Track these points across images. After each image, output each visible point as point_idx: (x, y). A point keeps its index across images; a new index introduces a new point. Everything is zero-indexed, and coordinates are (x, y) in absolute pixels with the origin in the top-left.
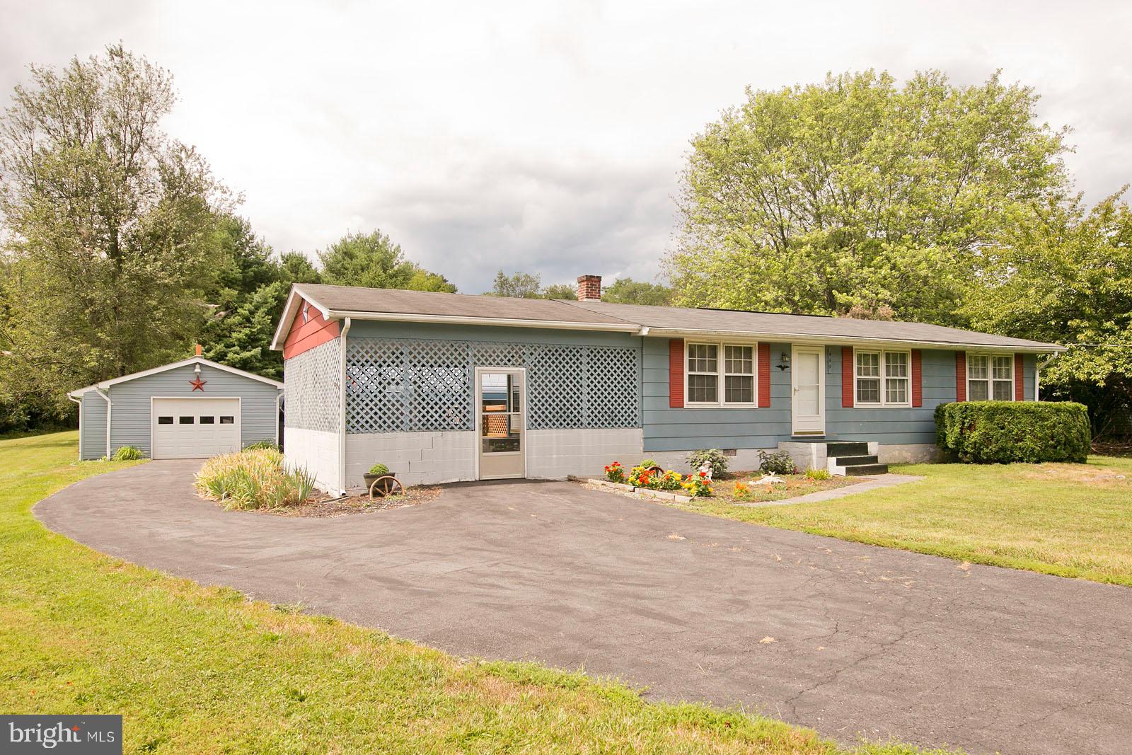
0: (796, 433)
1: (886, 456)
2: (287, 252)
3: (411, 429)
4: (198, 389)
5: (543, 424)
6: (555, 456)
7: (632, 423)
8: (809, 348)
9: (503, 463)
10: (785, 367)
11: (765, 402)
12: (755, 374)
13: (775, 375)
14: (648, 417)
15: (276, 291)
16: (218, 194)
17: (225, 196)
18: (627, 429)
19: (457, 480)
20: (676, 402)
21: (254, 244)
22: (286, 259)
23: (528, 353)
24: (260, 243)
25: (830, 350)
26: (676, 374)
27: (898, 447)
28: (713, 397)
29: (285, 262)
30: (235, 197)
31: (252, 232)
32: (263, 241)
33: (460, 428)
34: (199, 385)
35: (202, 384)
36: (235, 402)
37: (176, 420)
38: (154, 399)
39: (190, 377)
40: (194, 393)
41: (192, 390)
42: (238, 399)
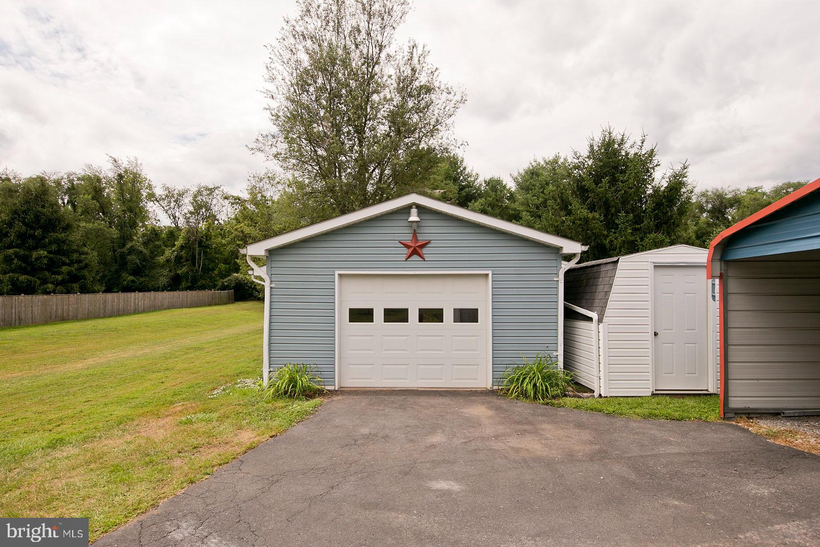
2: (488, 178)
4: (416, 256)
15: (482, 205)
16: (445, 96)
17: (450, 97)
21: (466, 173)
22: (488, 183)
24: (470, 172)
29: (487, 186)
30: (458, 98)
31: (464, 164)
32: (472, 171)
34: (417, 249)
35: (422, 246)
36: (481, 281)
37: (379, 315)
38: (340, 275)
39: (400, 232)
40: (408, 264)
41: (404, 257)
42: (487, 275)
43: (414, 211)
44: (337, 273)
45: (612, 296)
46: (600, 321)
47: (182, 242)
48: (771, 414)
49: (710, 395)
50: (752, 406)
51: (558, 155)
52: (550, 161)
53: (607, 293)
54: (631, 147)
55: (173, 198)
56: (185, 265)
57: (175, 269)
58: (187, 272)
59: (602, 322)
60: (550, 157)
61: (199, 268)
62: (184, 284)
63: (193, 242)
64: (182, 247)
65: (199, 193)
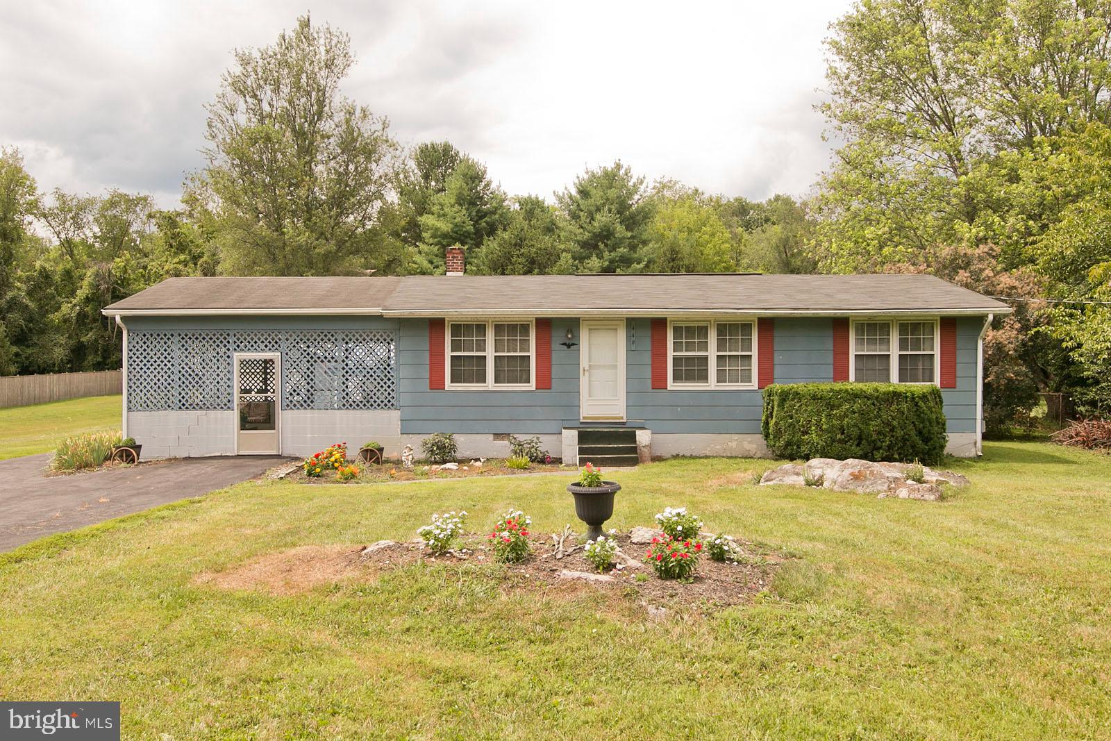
0: (584, 418)
1: (718, 447)
3: (180, 408)
5: (298, 406)
6: (309, 435)
7: (389, 405)
8: (603, 323)
9: (260, 441)
10: (572, 345)
11: (544, 382)
12: (532, 353)
13: (558, 353)
14: (404, 399)
18: (383, 411)
19: (219, 454)
20: (436, 383)
23: (283, 338)
25: (634, 325)
26: (437, 355)
27: (736, 437)
28: (482, 379)
33: (222, 408)
47: (87, 291)
55: (71, 211)
56: (92, 329)
57: (77, 335)
58: (96, 341)
61: (113, 332)
62: (91, 359)
63: (103, 291)
64: (88, 300)
65: (113, 204)
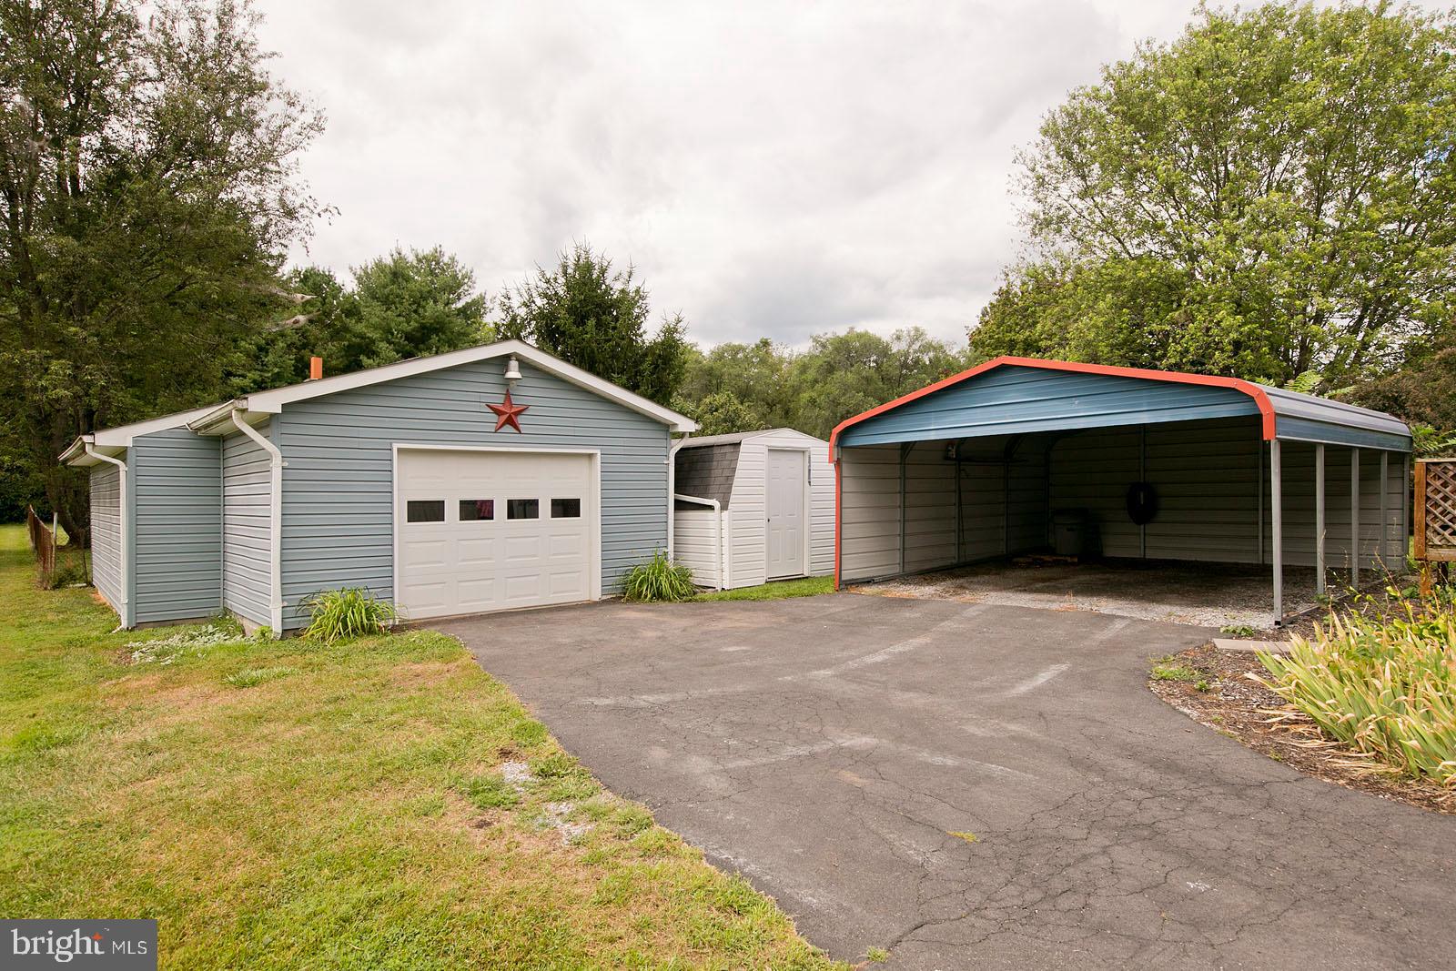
4: (508, 428)
34: (513, 416)
35: (518, 413)
36: (584, 463)
37: (452, 511)
38: (399, 450)
39: (486, 391)
40: (497, 437)
41: (492, 427)
42: (590, 456)
43: (514, 364)
44: (396, 446)
45: (736, 481)
46: (724, 507)
48: (864, 582)
49: (807, 578)
50: (854, 577)
51: (439, 249)
52: (424, 258)
53: (730, 478)
54: (616, 279)
59: (727, 509)
60: (426, 249)
